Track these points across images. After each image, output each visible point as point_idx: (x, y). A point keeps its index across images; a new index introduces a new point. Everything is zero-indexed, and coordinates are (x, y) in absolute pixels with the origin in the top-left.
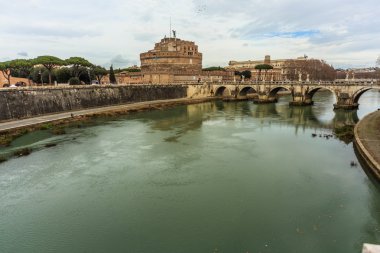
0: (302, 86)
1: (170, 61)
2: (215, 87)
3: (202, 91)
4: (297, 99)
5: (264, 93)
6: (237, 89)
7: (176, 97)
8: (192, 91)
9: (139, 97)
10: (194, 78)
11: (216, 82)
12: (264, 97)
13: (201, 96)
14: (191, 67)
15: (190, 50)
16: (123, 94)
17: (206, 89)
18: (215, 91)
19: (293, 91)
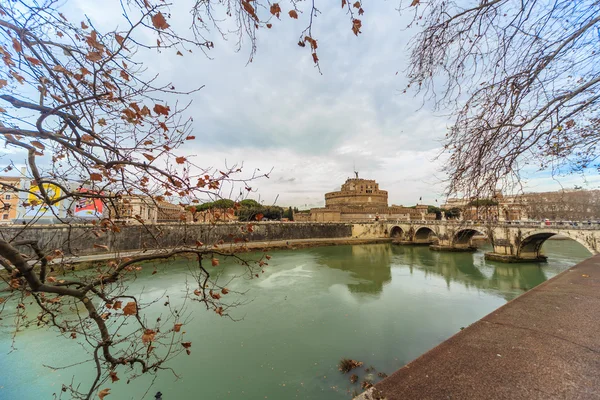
0: (506, 228)
1: (347, 200)
2: (390, 226)
3: (372, 231)
4: (500, 250)
5: (446, 237)
6: (411, 230)
7: (338, 237)
8: (358, 231)
9: (290, 234)
10: (370, 216)
11: (390, 221)
12: (445, 243)
13: (371, 236)
14: (370, 205)
15: (369, 188)
16: (269, 232)
17: (378, 229)
18: (389, 231)
19: (491, 235)
